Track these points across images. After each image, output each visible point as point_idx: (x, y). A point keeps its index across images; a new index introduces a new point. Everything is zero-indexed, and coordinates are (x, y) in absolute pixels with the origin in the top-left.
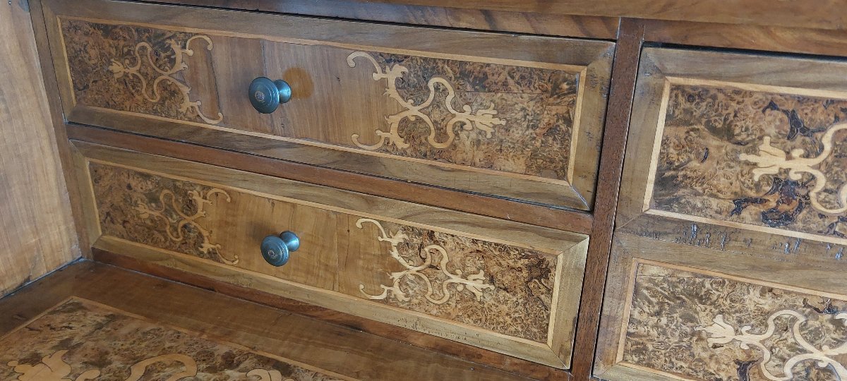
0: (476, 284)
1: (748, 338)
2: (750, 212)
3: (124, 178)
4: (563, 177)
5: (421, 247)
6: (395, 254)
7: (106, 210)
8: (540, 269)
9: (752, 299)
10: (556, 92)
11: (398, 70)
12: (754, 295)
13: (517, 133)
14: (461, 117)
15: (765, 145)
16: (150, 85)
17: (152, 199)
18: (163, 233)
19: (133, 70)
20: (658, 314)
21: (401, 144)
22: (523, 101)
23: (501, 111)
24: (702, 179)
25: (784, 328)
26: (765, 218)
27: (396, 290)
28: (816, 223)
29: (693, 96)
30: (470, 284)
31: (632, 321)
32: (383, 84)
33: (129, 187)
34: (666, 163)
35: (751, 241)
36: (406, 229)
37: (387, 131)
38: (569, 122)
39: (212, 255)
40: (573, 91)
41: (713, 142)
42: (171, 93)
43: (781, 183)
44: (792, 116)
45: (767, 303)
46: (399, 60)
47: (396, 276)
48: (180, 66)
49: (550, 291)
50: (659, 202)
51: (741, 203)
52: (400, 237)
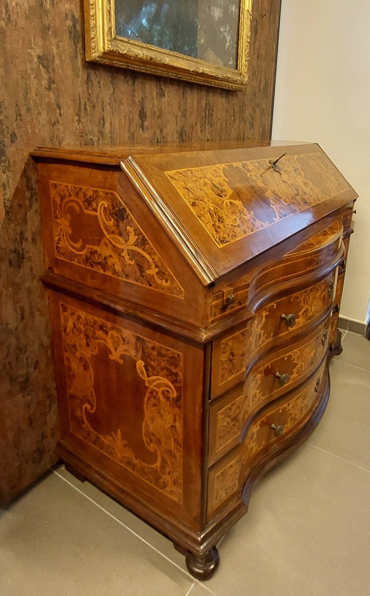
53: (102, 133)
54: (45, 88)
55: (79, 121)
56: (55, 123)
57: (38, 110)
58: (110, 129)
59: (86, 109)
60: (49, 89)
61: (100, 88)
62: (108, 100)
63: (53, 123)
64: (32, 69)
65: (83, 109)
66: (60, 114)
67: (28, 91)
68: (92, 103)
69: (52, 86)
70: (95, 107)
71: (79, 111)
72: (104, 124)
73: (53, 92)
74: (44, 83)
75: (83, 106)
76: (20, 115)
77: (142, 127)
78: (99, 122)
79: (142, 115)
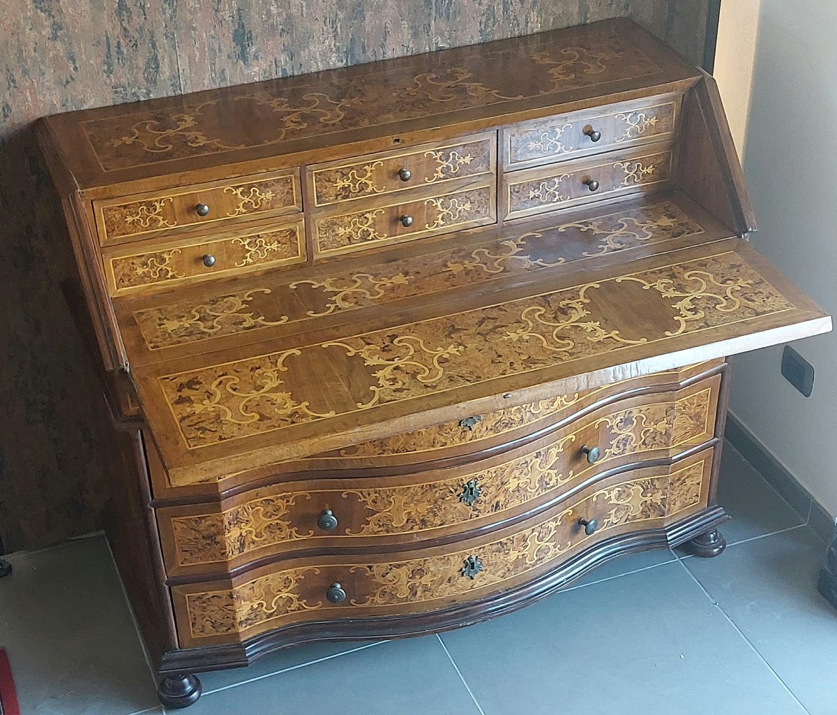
0: (275, 246)
1: (348, 230)
2: (339, 197)
3: (131, 261)
4: (293, 204)
5: (256, 241)
6: (247, 247)
7: (119, 278)
8: (293, 233)
9: (346, 220)
10: (287, 182)
11: (241, 190)
12: (346, 218)
13: (278, 197)
14: (262, 197)
15: (338, 181)
16: (145, 221)
17: (144, 264)
18: (150, 277)
19: (137, 218)
20: (326, 233)
21: (244, 211)
22: (278, 188)
23: (273, 192)
24: (327, 194)
25: (355, 224)
26: (343, 198)
27: (248, 259)
28: (355, 195)
29: (319, 174)
30: (272, 247)
31: (320, 238)
32: (236, 194)
33: (133, 263)
34: (318, 192)
35: (342, 204)
36: (249, 238)
37: (238, 207)
38: (292, 189)
39: (173, 277)
40: (291, 181)
41: (327, 183)
42: (154, 221)
43: (344, 188)
44: (341, 172)
45: (349, 219)
46: (240, 186)
47: (248, 255)
48: (158, 210)
49: (297, 239)
50: (318, 203)
51: (337, 196)
52: (248, 240)
53: (155, 82)
54: (49, 39)
55: (109, 71)
56: (68, 82)
57: (40, 70)
58: (171, 72)
59: (119, 52)
60: (55, 38)
61: (145, 15)
62: (162, 29)
63: (64, 83)
64: (25, 19)
65: (114, 54)
66: (76, 69)
67: (23, 48)
69: (58, 34)
70: (137, 46)
71: (108, 58)
72: (158, 67)
73: (61, 41)
74: (46, 32)
75: (114, 49)
76: (14, 81)
77: (243, 56)
78: (148, 65)
79: (242, 38)
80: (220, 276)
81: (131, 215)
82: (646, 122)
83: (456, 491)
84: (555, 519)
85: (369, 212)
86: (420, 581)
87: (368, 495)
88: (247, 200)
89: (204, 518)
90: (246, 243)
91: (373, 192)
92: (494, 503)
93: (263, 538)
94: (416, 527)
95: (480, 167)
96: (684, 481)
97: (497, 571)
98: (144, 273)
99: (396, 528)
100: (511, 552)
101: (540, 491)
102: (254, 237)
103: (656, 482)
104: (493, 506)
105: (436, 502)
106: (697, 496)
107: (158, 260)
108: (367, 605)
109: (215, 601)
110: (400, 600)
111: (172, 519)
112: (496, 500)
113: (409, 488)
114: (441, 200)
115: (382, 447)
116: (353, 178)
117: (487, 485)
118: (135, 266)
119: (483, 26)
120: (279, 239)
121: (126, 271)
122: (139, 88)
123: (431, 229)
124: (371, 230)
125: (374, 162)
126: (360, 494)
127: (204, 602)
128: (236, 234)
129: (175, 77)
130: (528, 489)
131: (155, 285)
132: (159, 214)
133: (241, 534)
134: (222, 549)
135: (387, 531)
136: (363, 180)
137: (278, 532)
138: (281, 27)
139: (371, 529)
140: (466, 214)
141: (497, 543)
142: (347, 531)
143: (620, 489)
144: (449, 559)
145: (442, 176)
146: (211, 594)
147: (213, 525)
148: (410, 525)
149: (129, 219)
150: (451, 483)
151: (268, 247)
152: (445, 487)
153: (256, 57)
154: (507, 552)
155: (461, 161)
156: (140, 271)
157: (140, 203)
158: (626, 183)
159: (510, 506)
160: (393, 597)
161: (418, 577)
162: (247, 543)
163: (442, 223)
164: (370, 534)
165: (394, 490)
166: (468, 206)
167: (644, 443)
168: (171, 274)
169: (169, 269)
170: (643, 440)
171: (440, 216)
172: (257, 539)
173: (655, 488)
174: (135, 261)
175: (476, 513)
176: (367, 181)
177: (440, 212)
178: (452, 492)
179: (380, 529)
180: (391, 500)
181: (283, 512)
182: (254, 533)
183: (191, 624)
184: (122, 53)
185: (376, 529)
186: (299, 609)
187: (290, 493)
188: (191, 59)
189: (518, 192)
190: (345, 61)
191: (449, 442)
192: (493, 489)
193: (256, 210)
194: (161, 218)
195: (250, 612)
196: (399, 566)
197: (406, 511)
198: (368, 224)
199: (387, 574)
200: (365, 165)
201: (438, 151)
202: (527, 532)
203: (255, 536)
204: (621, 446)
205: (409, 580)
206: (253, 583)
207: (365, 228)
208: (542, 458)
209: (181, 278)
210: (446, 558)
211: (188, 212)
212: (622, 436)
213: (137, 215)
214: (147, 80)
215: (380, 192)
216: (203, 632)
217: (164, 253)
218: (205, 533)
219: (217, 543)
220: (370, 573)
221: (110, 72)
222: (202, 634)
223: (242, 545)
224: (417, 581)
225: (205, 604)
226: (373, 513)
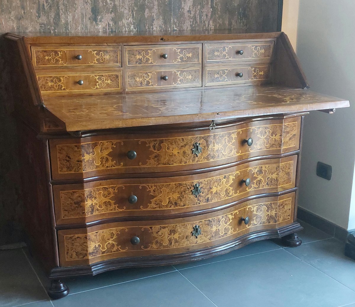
0: (109, 82)
1: (141, 79)
2: (138, 63)
3: (46, 78)
4: (118, 63)
5: (101, 78)
6: (97, 80)
7: (40, 86)
8: (117, 76)
10: (116, 52)
11: (96, 52)
12: (140, 73)
13: (112, 58)
14: (104, 57)
15: (137, 55)
16: (53, 60)
17: (52, 81)
18: (54, 88)
19: (50, 58)
20: (131, 79)
21: (97, 62)
22: (112, 54)
23: (110, 56)
24: (132, 60)
25: (143, 77)
27: (98, 86)
28: (144, 63)
29: (130, 51)
31: (129, 81)
32: (94, 54)
33: (47, 80)
34: (129, 59)
35: (138, 66)
36: (99, 76)
37: (94, 61)
38: (117, 56)
39: (64, 89)
41: (132, 56)
42: (57, 61)
43: (139, 59)
44: (138, 51)
45: (141, 74)
46: (96, 50)
47: (97, 84)
48: (60, 55)
49: (119, 80)
50: (129, 64)
51: (136, 62)
52: (98, 77)
53: (58, 25)
58: (65, 21)
59: (44, 8)
62: (62, 2)
63: (19, 18)
65: (41, 9)
66: (24, 13)
68: (48, 4)
70: (51, 7)
71: (38, 10)
72: (59, 18)
75: (41, 6)
77: (95, 19)
78: (55, 17)
79: (95, 11)
80: (85, 93)
81: (48, 56)
82: (261, 51)
83: (190, 188)
84: (232, 214)
85: (149, 72)
86: (173, 236)
87: (151, 187)
88: (98, 57)
89: (75, 192)
90: (97, 78)
91: (151, 63)
92: (206, 198)
93: (102, 209)
94: (173, 206)
95: (195, 60)
96: (284, 207)
97: (207, 235)
98: (51, 85)
99: (164, 206)
100: (214, 226)
101: (226, 196)
102: (100, 76)
103: (273, 205)
104: (206, 199)
105: (181, 193)
106: (289, 215)
107: (58, 80)
108: (149, 249)
109: (78, 240)
110: (164, 247)
111: (61, 192)
112: (208, 196)
113: (170, 184)
114: (180, 72)
115: (158, 161)
116: (143, 55)
117: (204, 188)
118: (48, 81)
119: (191, 23)
120: (111, 78)
121: (44, 83)
122: (51, 26)
123: (175, 85)
124: (150, 81)
125: (152, 49)
126: (147, 187)
127: (73, 241)
128: (93, 73)
129: (67, 24)
130: (221, 194)
131: (56, 92)
132: (60, 57)
133: (92, 204)
134: (83, 210)
135: (159, 207)
136: (147, 57)
137: (109, 206)
138: (111, 9)
139: (152, 206)
140: (190, 80)
141: (208, 220)
142: (141, 207)
143: (257, 207)
144: (186, 226)
145: (180, 61)
146: (76, 236)
147: (80, 197)
148: (170, 205)
149: (47, 58)
150: (188, 184)
151: (106, 82)
152: (186, 185)
153: (101, 21)
154: (212, 226)
155: (188, 55)
156: (50, 84)
157: (52, 50)
158: (253, 78)
159: (213, 201)
160: (161, 244)
161: (173, 234)
162: (95, 210)
163: (180, 83)
164: (152, 209)
165: (163, 185)
166: (190, 77)
167: (267, 184)
168: (63, 88)
169: (63, 85)
170: (267, 182)
171: (179, 79)
172: (99, 208)
173: (272, 208)
174: (48, 79)
175: (199, 202)
176: (149, 58)
177: (179, 78)
178: (188, 189)
179: (156, 206)
180: (162, 190)
181: (112, 195)
182: (98, 205)
183: (66, 252)
184: (45, 9)
185: (155, 206)
186: (117, 251)
187: (116, 185)
188: (74, 17)
189: (210, 74)
190: (137, 29)
191: (188, 162)
192: (206, 190)
193: (102, 63)
194: (61, 60)
195: (94, 249)
196: (164, 228)
197: (168, 197)
198: (149, 78)
199: (159, 231)
200: (148, 50)
201: (179, 49)
202: (220, 217)
203: (99, 207)
204: (258, 184)
205: (169, 236)
206: (97, 233)
207: (148, 79)
208: (226, 179)
209: (67, 91)
210: (185, 225)
211: (73, 59)
212: (259, 179)
213: (50, 57)
214: (55, 23)
215: (155, 64)
216: (71, 258)
217: (61, 77)
218: (75, 201)
219: (81, 207)
220: (151, 231)
221: (39, 17)
222: (71, 259)
223: (93, 210)
224: (172, 236)
225: (73, 242)
226: (153, 197)
